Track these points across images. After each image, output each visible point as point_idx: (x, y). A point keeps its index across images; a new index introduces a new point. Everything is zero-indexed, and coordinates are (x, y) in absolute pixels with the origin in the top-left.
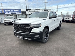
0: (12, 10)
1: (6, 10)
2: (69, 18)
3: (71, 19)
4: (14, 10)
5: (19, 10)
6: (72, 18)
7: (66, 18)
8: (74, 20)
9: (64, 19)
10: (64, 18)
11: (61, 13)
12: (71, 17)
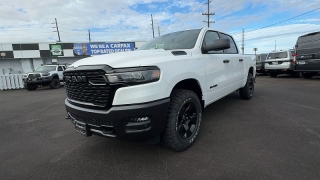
0: (109, 44)
1: (92, 46)
2: (280, 62)
3: (286, 65)
4: (115, 46)
5: (129, 45)
6: (291, 61)
7: (270, 63)
8: (297, 66)
9: (263, 67)
10: (263, 63)
11: (256, 49)
12: (288, 58)
